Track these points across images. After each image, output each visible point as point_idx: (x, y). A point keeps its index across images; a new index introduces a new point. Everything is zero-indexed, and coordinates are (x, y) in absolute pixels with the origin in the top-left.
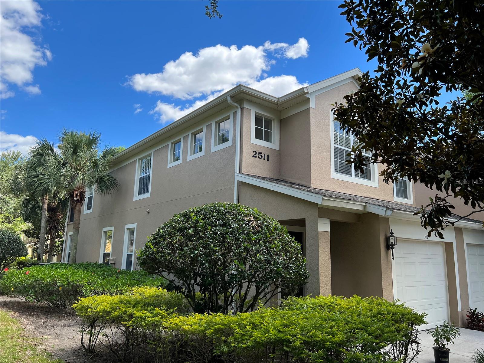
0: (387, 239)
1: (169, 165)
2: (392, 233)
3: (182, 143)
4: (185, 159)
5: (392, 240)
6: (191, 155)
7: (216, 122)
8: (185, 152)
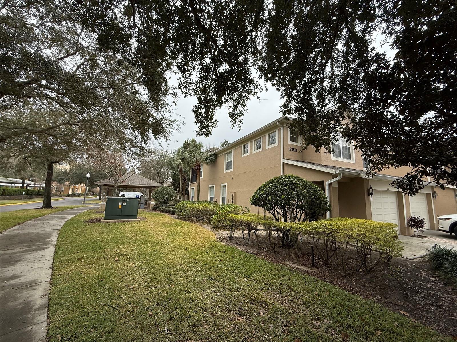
0: (368, 190)
1: (243, 156)
2: (371, 187)
3: (249, 145)
4: (251, 153)
5: (371, 191)
6: (255, 150)
7: (268, 134)
8: (251, 149)
